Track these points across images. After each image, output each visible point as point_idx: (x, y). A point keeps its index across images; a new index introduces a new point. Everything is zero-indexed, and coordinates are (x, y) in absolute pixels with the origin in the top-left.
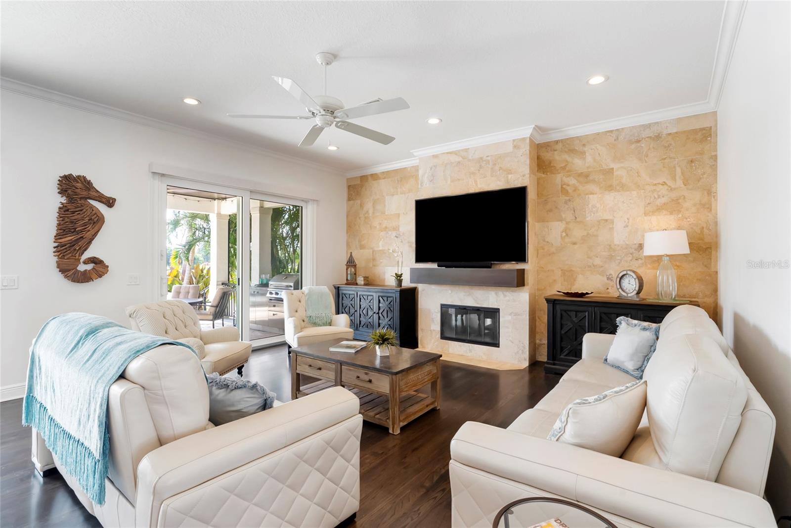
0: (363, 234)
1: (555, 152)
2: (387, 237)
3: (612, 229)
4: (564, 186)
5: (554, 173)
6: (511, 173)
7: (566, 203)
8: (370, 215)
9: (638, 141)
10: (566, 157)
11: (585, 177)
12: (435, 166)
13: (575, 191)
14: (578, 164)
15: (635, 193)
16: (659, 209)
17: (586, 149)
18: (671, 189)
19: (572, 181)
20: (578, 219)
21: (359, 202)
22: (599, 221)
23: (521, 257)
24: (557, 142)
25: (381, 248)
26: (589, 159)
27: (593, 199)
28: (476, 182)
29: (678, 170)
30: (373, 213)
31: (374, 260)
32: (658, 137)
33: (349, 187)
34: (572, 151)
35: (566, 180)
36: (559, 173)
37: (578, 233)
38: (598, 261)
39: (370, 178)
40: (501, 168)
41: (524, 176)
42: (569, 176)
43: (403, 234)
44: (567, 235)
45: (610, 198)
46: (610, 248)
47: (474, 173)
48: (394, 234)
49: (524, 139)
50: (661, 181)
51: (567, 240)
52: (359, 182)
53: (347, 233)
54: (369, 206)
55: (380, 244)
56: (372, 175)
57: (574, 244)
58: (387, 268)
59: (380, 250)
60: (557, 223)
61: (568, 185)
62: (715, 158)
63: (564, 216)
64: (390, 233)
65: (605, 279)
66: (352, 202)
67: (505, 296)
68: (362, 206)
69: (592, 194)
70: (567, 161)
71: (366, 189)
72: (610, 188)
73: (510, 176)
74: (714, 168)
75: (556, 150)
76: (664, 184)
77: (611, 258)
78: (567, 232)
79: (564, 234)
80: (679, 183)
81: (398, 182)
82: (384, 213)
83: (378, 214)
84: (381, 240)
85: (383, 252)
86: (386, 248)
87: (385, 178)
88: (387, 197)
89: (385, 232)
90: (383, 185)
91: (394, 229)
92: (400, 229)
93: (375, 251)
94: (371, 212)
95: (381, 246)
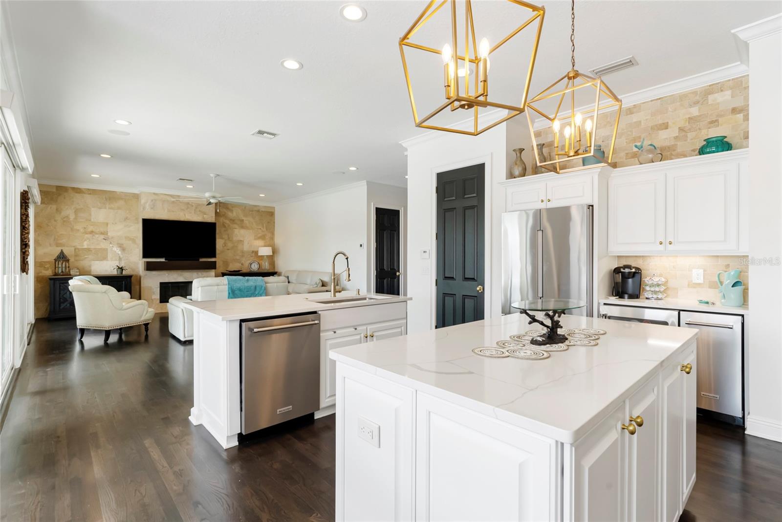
0: (61, 234)
2: (93, 239)
3: (243, 244)
4: (224, 223)
7: (225, 231)
8: (71, 219)
9: (252, 211)
10: (225, 210)
11: (233, 221)
12: (156, 200)
13: (228, 226)
14: (230, 214)
15: (251, 231)
16: (259, 238)
17: (233, 209)
18: (263, 231)
19: (227, 222)
20: (230, 239)
21: (54, 207)
22: (238, 241)
23: (214, 256)
25: (86, 247)
26: (235, 214)
27: (236, 231)
28: (185, 215)
29: (265, 225)
30: (75, 218)
31: (77, 255)
32: (258, 211)
34: (227, 208)
35: (225, 221)
36: (221, 217)
37: (230, 245)
38: (238, 257)
39: (70, 190)
40: (200, 211)
41: (213, 217)
42: (226, 219)
43: (112, 238)
44: (225, 246)
45: (242, 231)
46: (243, 252)
48: (102, 237)
50: (260, 228)
51: (225, 248)
54: (69, 212)
55: (85, 243)
56: (73, 189)
57: (228, 249)
59: (85, 248)
60: (221, 240)
62: (274, 222)
63: (223, 237)
64: (97, 236)
65: (240, 265)
66: (44, 205)
67: (202, 274)
68: (58, 210)
69: (236, 229)
70: (227, 213)
71: (65, 198)
72: (242, 227)
73: (205, 216)
74: (274, 226)
76: (260, 229)
77: (243, 256)
78: (225, 244)
79: (224, 245)
80: (265, 229)
81: (106, 199)
82: (90, 220)
83: (81, 220)
84: (85, 240)
85: (89, 250)
86: (92, 247)
87: (90, 194)
88: (92, 209)
89: (91, 235)
90: (88, 199)
91: (102, 233)
92: (109, 234)
93: (78, 249)
94: (72, 217)
95: (85, 245)
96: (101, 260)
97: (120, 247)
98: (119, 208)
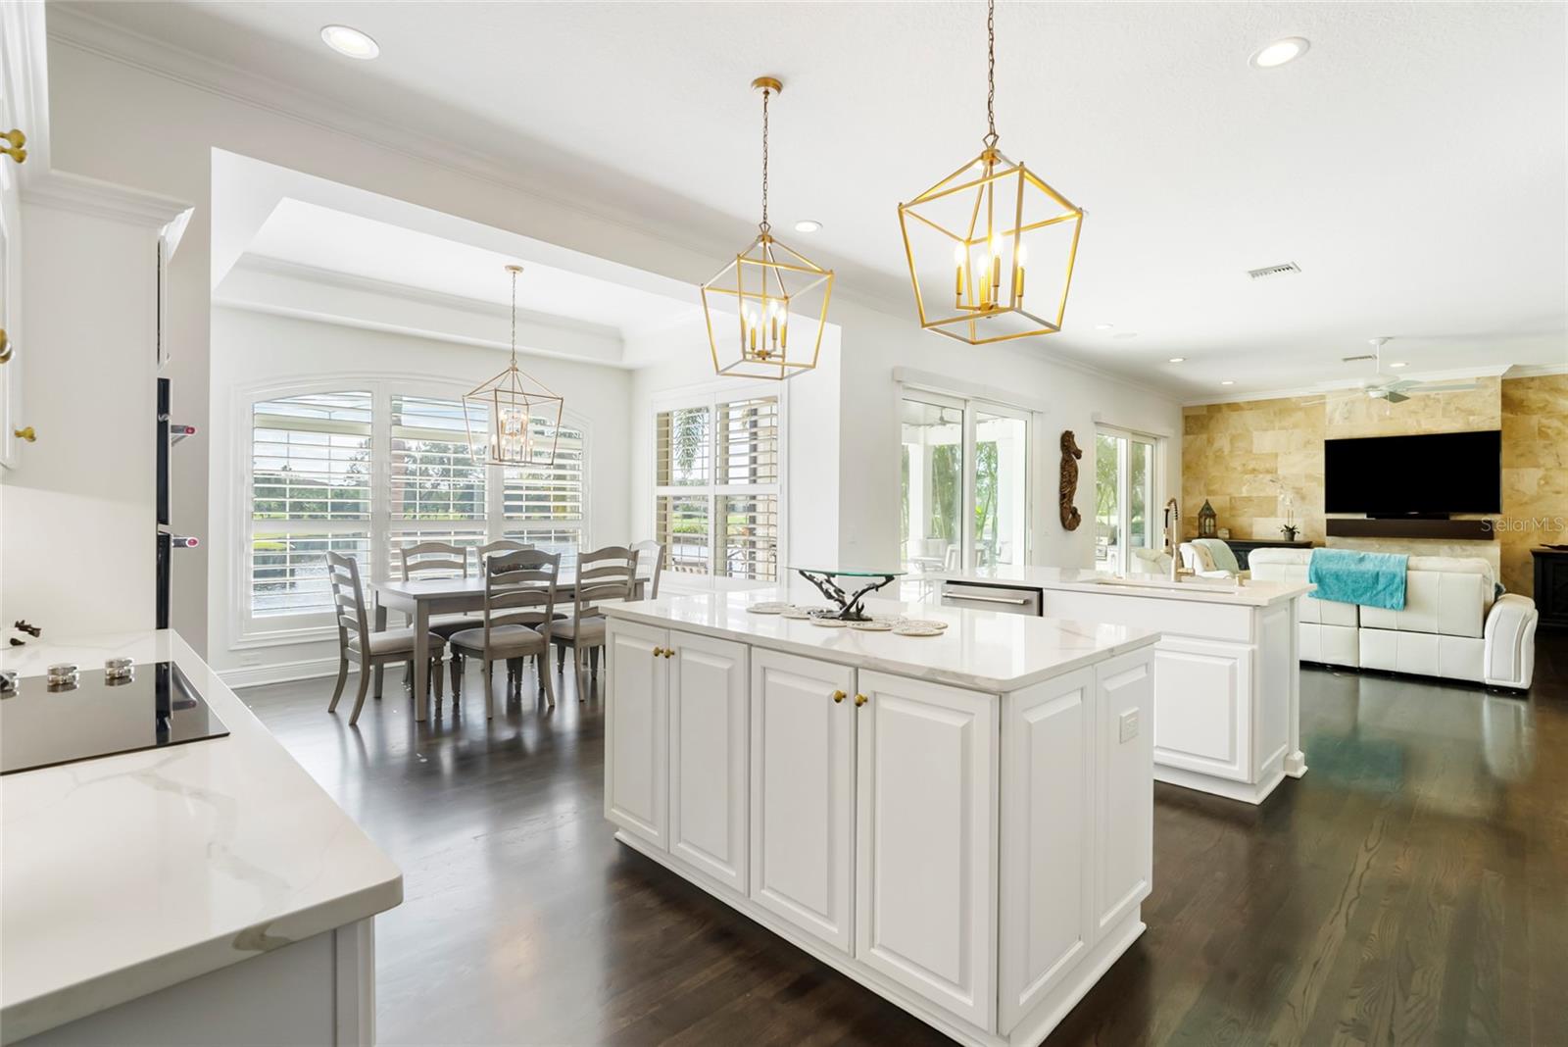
0: (1213, 477)
1: (1530, 391)
2: (1255, 481)
4: (1543, 429)
5: (1528, 414)
6: (1474, 415)
7: (1545, 447)
8: (1226, 453)
10: (1547, 396)
12: (1353, 402)
13: (1559, 434)
19: (1556, 423)
20: (1563, 466)
21: (1204, 436)
23: (1493, 508)
24: (1532, 379)
25: (1244, 495)
28: (1418, 422)
30: (1231, 451)
31: (1232, 508)
33: (1186, 418)
34: (1555, 390)
35: (1544, 421)
36: (1536, 414)
39: (1225, 409)
40: (1457, 408)
41: (1493, 418)
42: (1550, 417)
43: (1285, 478)
44: (1547, 483)
47: (1415, 413)
48: (1269, 477)
49: (1493, 378)
51: (1547, 488)
52: (1205, 412)
53: (1183, 474)
54: (1222, 442)
55: (1244, 489)
56: (1229, 405)
57: (1558, 493)
58: (1255, 519)
59: (1244, 497)
60: (1532, 470)
61: (1549, 428)
64: (1261, 476)
66: (1191, 437)
67: (1464, 550)
68: (1210, 442)
70: (1547, 401)
71: (1217, 422)
73: (1471, 418)
75: (1530, 388)
78: (1546, 480)
79: (1542, 482)
81: (1275, 414)
82: (1251, 452)
83: (1240, 453)
84: (1245, 484)
85: (1249, 499)
86: (1255, 495)
87: (1251, 409)
88: (1255, 433)
89: (1252, 475)
90: (1249, 417)
91: (1268, 472)
92: (1279, 472)
93: (1235, 498)
94: (1227, 450)
95: (1245, 492)
96: (1267, 516)
97: (1297, 493)
98: (1295, 426)
